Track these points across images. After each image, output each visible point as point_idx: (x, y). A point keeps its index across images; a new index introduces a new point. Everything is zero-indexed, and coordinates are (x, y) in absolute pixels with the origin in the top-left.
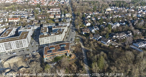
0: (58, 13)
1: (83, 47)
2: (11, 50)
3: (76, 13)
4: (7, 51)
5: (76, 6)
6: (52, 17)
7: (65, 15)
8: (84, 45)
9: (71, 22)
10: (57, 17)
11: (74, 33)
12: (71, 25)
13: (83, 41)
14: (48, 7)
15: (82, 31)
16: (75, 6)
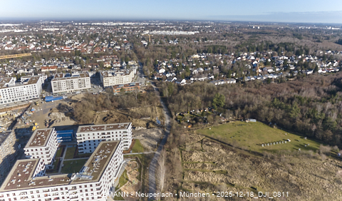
0: (115, 62)
1: (154, 87)
2: (73, 90)
3: (144, 60)
4: (68, 91)
5: (143, 52)
6: (108, 65)
7: (127, 63)
8: (156, 85)
9: (137, 70)
10: (114, 65)
11: (144, 79)
12: (139, 73)
13: (154, 84)
14: (95, 54)
15: (153, 76)
16: (141, 53)
